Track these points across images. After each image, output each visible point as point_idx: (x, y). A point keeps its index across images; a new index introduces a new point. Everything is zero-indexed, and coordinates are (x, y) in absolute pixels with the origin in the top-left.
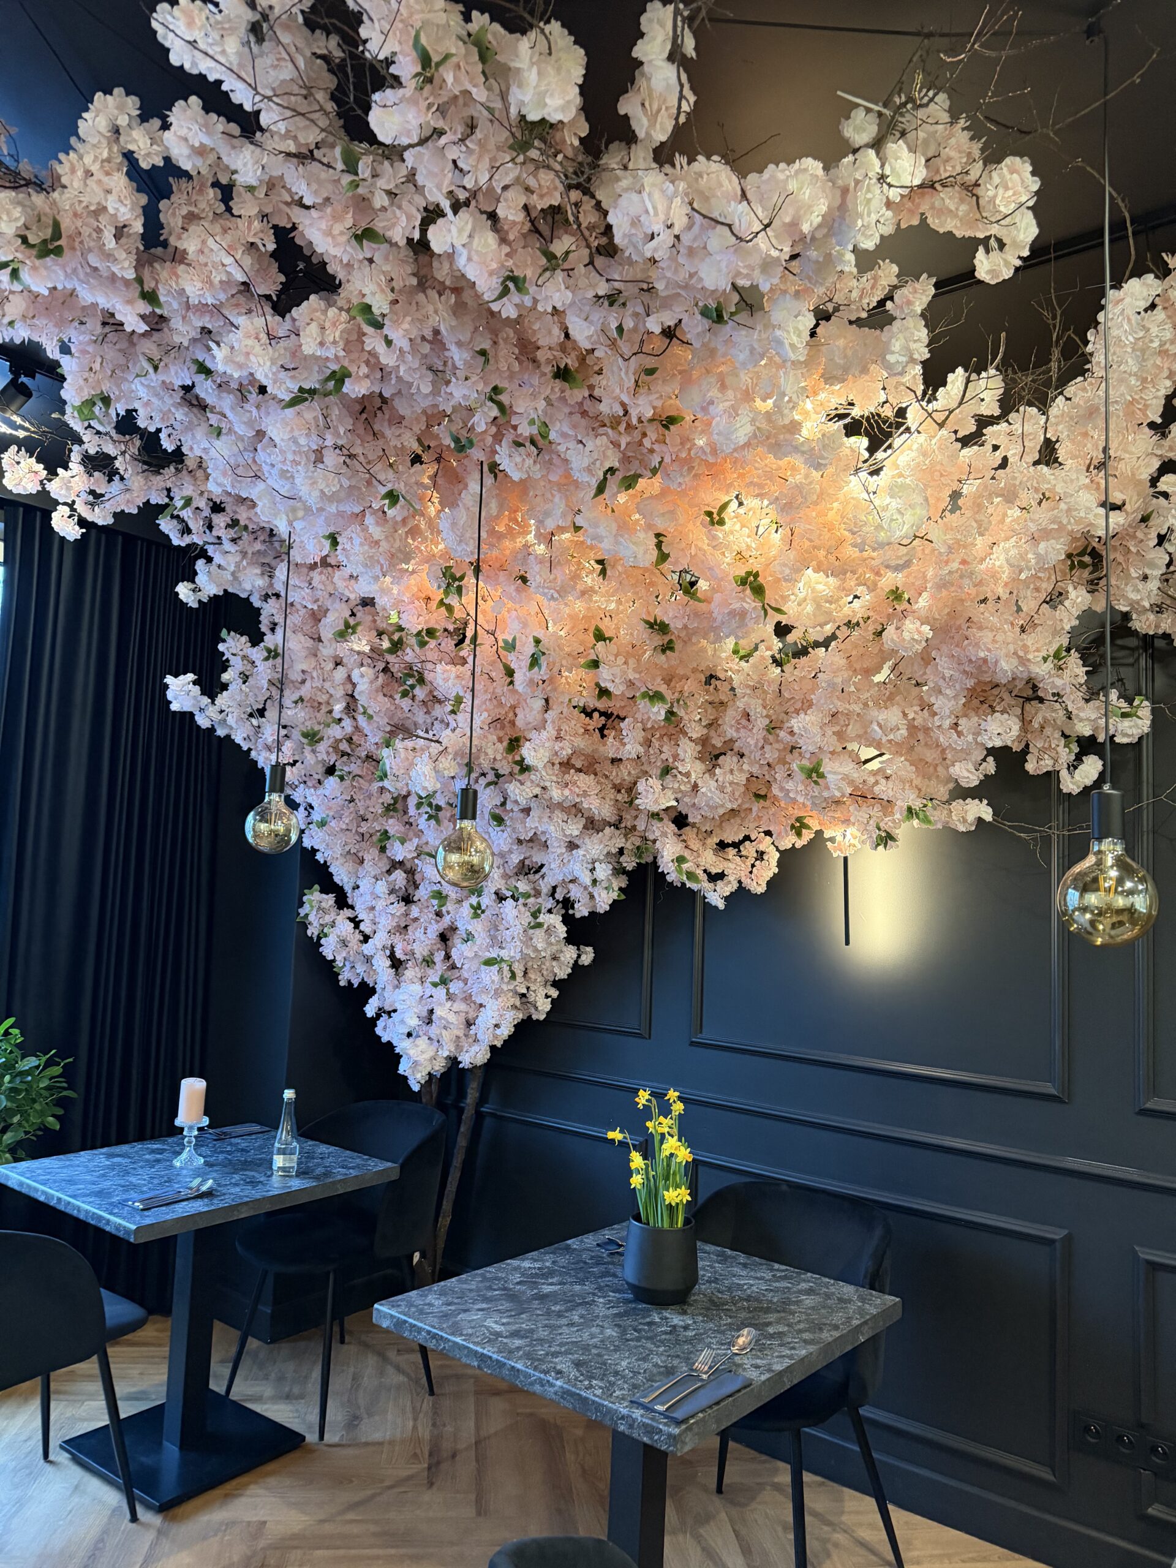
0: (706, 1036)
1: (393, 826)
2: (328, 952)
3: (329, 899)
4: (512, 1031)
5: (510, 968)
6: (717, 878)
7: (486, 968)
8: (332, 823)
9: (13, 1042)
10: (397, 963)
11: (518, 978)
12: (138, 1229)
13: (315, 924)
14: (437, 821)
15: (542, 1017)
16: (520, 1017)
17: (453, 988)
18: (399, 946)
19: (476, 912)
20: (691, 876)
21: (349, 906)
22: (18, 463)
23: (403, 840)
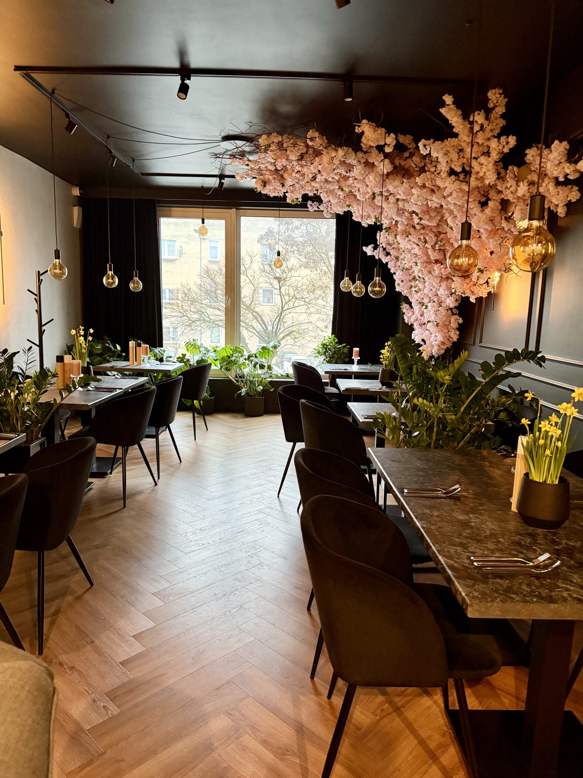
0: (482, 345)
2: (406, 321)
3: (408, 306)
4: (451, 345)
5: (437, 324)
6: (474, 293)
7: (428, 323)
8: (401, 284)
9: (335, 341)
10: (424, 324)
11: (439, 327)
12: (325, 371)
13: (406, 313)
14: (419, 281)
15: (456, 341)
16: (451, 340)
17: (431, 331)
18: (422, 319)
19: (427, 307)
20: (465, 293)
21: (412, 308)
22: (311, 205)
23: (415, 287)
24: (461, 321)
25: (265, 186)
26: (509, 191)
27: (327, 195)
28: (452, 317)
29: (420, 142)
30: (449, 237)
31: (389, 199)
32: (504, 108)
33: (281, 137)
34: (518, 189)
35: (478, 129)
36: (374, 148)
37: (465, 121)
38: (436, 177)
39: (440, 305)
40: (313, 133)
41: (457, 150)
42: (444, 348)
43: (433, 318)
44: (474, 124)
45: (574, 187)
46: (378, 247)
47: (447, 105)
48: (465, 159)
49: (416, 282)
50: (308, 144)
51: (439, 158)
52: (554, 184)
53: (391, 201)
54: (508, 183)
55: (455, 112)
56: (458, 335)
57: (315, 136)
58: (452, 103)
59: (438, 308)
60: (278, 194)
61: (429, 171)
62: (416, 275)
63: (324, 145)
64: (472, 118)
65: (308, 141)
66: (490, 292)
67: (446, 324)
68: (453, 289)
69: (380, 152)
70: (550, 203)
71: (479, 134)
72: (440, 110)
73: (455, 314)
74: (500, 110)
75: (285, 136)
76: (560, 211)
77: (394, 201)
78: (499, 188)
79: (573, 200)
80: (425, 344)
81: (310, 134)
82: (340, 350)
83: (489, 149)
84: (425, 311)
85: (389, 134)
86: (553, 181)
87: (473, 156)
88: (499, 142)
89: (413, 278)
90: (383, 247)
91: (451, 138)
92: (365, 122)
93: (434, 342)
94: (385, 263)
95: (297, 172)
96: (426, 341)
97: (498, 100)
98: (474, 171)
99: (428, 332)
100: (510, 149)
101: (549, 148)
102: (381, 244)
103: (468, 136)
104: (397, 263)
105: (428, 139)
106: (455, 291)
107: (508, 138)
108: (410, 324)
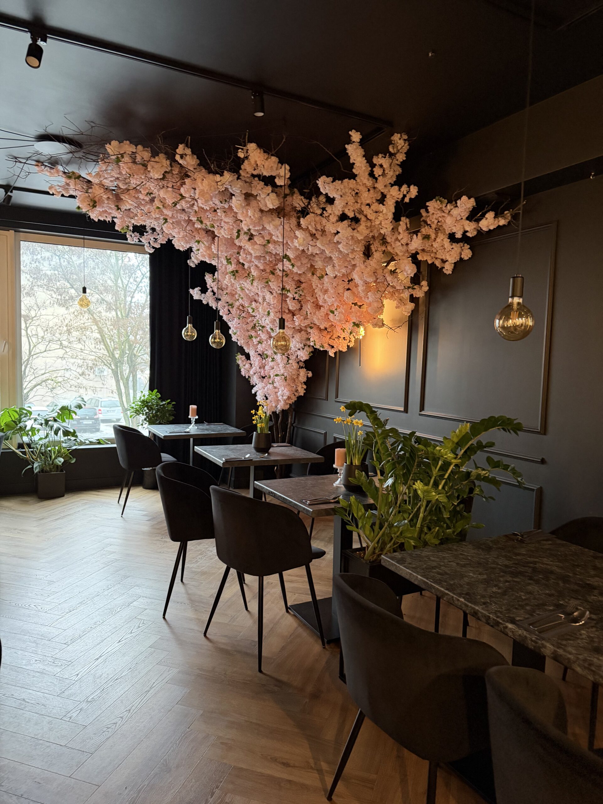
1: (253, 333)
2: (243, 373)
3: (244, 357)
4: (296, 399)
5: (285, 378)
6: (333, 347)
7: (276, 377)
8: (238, 333)
9: (158, 397)
10: (264, 378)
11: (287, 381)
12: (165, 436)
13: (241, 365)
14: (262, 331)
15: (302, 395)
16: (297, 394)
17: (275, 385)
18: (262, 372)
19: (273, 360)
20: (323, 347)
21: (250, 360)
22: (131, 235)
23: (256, 337)
24: (310, 375)
25: (94, 206)
26: (400, 244)
27: (173, 226)
28: (300, 370)
29: (319, 179)
30: (314, 287)
31: (253, 239)
32: (405, 155)
33: (135, 147)
34: (409, 242)
35: (380, 174)
36: (256, 179)
37: (367, 162)
38: (324, 221)
39: (288, 358)
40: (184, 149)
41: (354, 193)
42: (290, 402)
43: (282, 371)
44: (376, 167)
45: (466, 245)
46: (207, 291)
47: (354, 142)
48: (359, 204)
49: (259, 332)
50: (177, 161)
51: (336, 199)
52: (449, 240)
53: (258, 242)
54: (399, 234)
55: (361, 152)
56: (305, 390)
57: (187, 153)
58: (359, 140)
59: (288, 361)
60: (105, 219)
61: (314, 213)
62: (257, 325)
63: (196, 165)
64: (375, 160)
65: (178, 157)
66: (348, 346)
67: (295, 378)
68: (312, 341)
69: (266, 185)
70: (434, 259)
71: (380, 179)
72: (346, 146)
73: (302, 367)
74: (401, 157)
75: (140, 147)
76: (446, 268)
77: (262, 242)
78: (389, 240)
79: (466, 258)
80: (267, 399)
81: (181, 149)
82: (165, 408)
83: (384, 196)
84: (271, 364)
85: (282, 165)
86: (447, 236)
87: (368, 202)
88: (400, 190)
89: (252, 328)
90: (213, 291)
91: (350, 179)
92: (252, 146)
93: (281, 397)
94: (215, 309)
95: (148, 193)
96: (267, 396)
97: (403, 146)
98: (366, 218)
99: (271, 386)
100: (411, 199)
101: (452, 203)
102: (211, 287)
103: (368, 180)
104: (231, 310)
105: (328, 177)
106: (315, 344)
107: (409, 187)
108: (247, 377)
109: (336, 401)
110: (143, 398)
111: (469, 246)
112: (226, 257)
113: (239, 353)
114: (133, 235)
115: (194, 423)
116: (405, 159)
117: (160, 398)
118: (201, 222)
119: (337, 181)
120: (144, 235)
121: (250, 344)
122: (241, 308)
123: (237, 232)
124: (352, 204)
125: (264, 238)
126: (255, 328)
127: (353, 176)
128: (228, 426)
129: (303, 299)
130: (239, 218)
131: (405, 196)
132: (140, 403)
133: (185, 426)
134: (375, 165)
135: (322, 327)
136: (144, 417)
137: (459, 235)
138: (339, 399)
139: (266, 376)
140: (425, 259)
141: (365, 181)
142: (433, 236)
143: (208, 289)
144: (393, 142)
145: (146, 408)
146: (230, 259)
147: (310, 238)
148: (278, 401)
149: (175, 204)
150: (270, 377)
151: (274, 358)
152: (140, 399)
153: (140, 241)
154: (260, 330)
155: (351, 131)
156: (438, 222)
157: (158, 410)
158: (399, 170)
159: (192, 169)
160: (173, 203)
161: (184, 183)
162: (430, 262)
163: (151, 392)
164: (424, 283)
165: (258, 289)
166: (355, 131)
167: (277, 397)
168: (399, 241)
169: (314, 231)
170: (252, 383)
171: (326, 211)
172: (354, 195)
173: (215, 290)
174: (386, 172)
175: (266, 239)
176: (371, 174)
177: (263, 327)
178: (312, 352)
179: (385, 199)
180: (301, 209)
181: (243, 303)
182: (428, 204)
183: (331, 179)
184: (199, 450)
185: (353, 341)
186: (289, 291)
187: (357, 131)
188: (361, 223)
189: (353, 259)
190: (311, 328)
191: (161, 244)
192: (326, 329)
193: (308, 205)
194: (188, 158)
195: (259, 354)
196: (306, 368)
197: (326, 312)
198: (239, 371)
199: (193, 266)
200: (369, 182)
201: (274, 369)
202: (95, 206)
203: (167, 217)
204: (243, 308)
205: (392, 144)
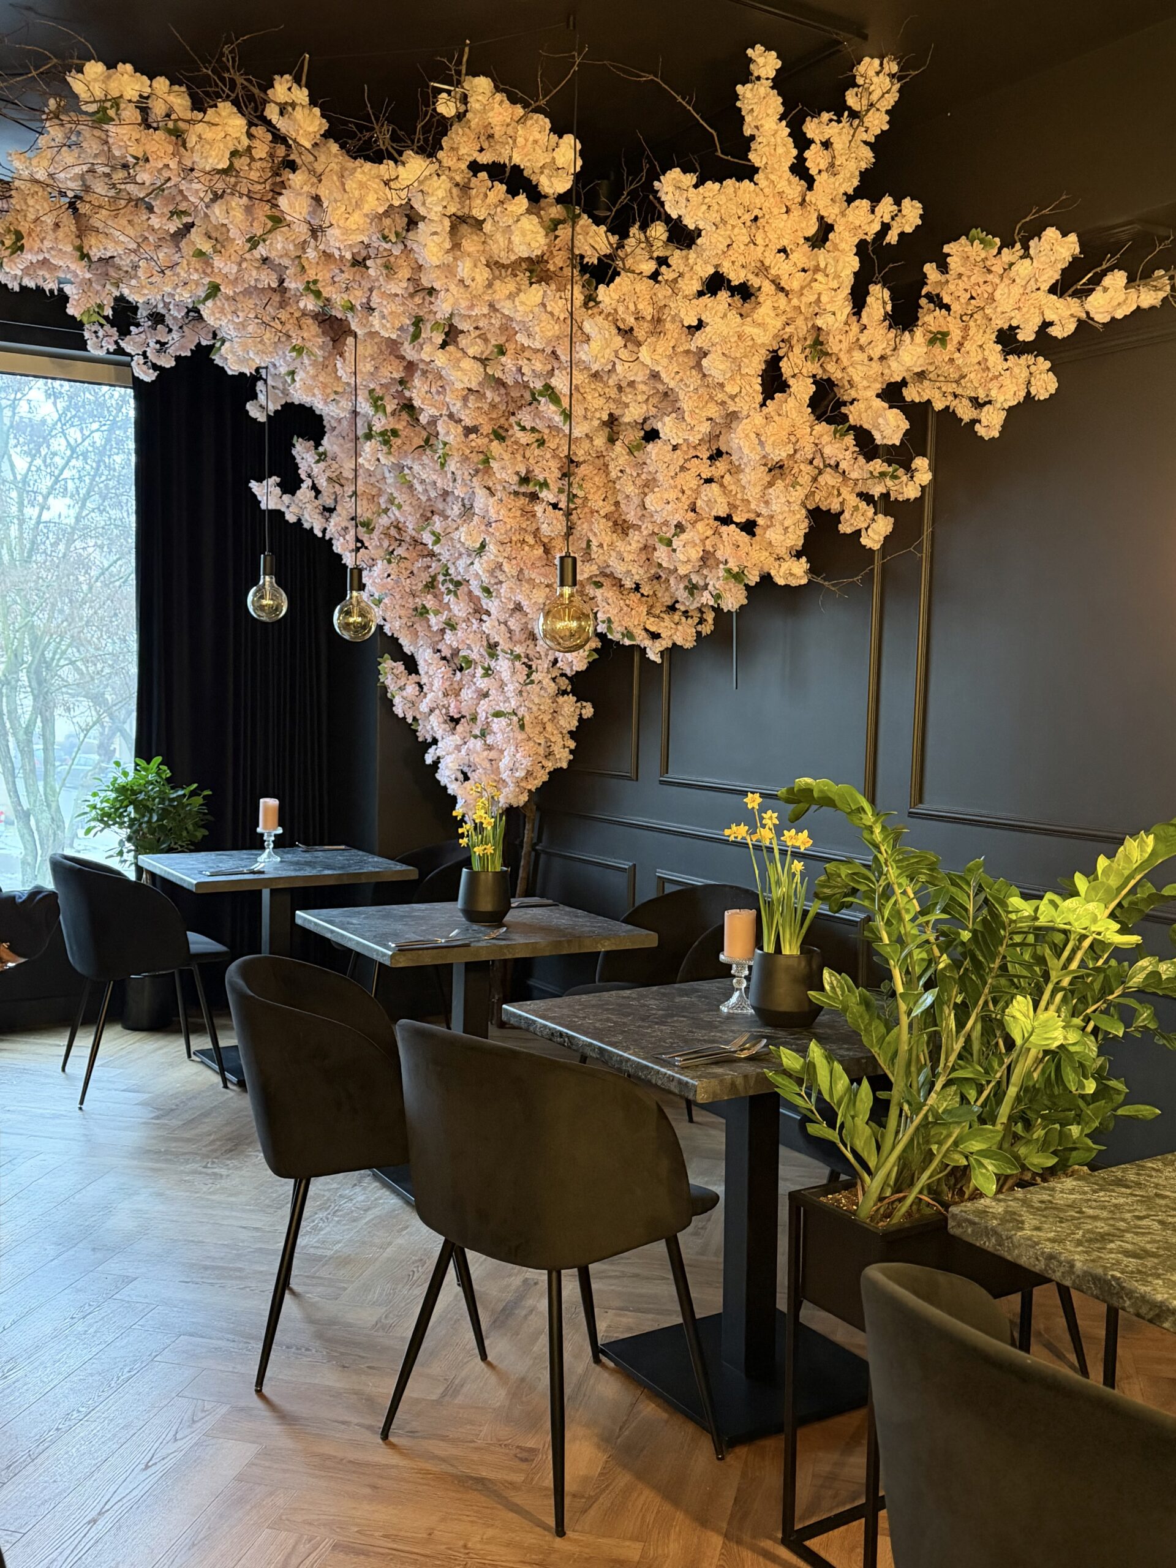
0: (671, 776)
1: (429, 602)
2: (399, 710)
3: (400, 667)
4: (546, 778)
5: (520, 720)
6: (655, 636)
7: (495, 720)
8: (386, 601)
9: (164, 776)
10: (455, 721)
11: (526, 728)
12: (198, 884)
13: (392, 687)
14: (456, 595)
15: (565, 765)
16: (550, 766)
17: (490, 740)
18: (452, 705)
19: (488, 672)
20: (629, 635)
21: (417, 673)
22: (96, 332)
23: (437, 613)
24: (588, 711)
25: (18, 248)
26: (863, 357)
27: (233, 306)
28: (561, 699)
29: (662, 178)
30: (614, 474)
31: (456, 343)
32: (887, 118)
33: (149, 82)
34: (889, 353)
35: (823, 166)
36: (483, 175)
37: (790, 135)
38: (663, 292)
39: (530, 667)
40: (289, 89)
41: (748, 217)
42: (529, 787)
43: (513, 703)
44: (813, 146)
45: (1041, 359)
46: (300, 488)
47: (758, 78)
48: (760, 249)
49: (446, 599)
50: (268, 123)
51: (703, 233)
52: (1000, 347)
53: (471, 352)
54: (862, 331)
55: (775, 104)
56: (571, 752)
57: (298, 101)
58: (772, 74)
59: (528, 676)
60: (41, 283)
61: (633, 272)
62: (441, 578)
63: (318, 137)
64: (812, 128)
65: (272, 113)
66: (699, 633)
67: (545, 720)
68: (603, 622)
69: (513, 192)
70: (950, 398)
71: (820, 181)
72: (739, 88)
73: (564, 693)
74: (877, 122)
75: (161, 83)
76: (984, 422)
77: (482, 353)
78: (833, 345)
79: (1043, 396)
80: (466, 778)
81: (283, 89)
82: (182, 806)
83: (825, 229)
84: (482, 683)
85: (560, 137)
86: (994, 337)
87: (785, 242)
88: (873, 212)
89: (426, 586)
90: (314, 487)
91: (740, 179)
92: (480, 86)
93: (508, 772)
94: (320, 535)
95: (172, 213)
96: (466, 769)
97: (888, 92)
98: (773, 287)
99: (479, 743)
100: (902, 235)
101: (1013, 247)
102: (309, 476)
103: (790, 182)
104: (365, 538)
105: (685, 172)
106: (609, 628)
107: (898, 203)
108: (410, 720)
109: (662, 782)
110: (122, 781)
111: (1048, 364)
112: (371, 391)
113: (386, 656)
114: (101, 334)
115: (272, 846)
116: (886, 127)
117: (168, 780)
118: (318, 294)
119: (709, 184)
120: (129, 333)
121: (419, 629)
122: (393, 532)
123: (413, 324)
124: (742, 247)
125: (486, 340)
126: (433, 587)
127: (748, 172)
128: (361, 853)
129: (576, 508)
130: (426, 282)
131: (886, 228)
132: (114, 795)
133: (244, 854)
134: (812, 141)
135: (629, 584)
136: (125, 832)
137: (1026, 335)
138: (673, 776)
139: (463, 717)
140: (925, 399)
141: (782, 185)
142: (956, 335)
143: (302, 481)
144: (860, 81)
145: (131, 809)
146: (382, 399)
147: (619, 341)
148: (500, 783)
149: (254, 242)
150: (474, 719)
151: (489, 668)
152: (113, 784)
153: (120, 351)
154: (449, 592)
155: (753, 48)
156: (972, 298)
157: (164, 814)
158: (867, 157)
159: (308, 145)
160: (249, 240)
161: (283, 184)
162: (938, 406)
163: (143, 763)
164: (921, 463)
165: (455, 480)
166: (763, 48)
167: (497, 771)
168: (861, 348)
169: (631, 321)
170: (424, 734)
171: (669, 266)
172: (748, 223)
173: (322, 483)
174: (837, 163)
175: (493, 342)
176: (799, 169)
177: (458, 584)
178: (596, 650)
179: (831, 236)
180: (596, 262)
181: (402, 520)
182: (946, 249)
183: (691, 179)
184: (310, 921)
185: (710, 621)
186: (544, 485)
187: (768, 48)
188: (761, 299)
189: (733, 397)
190: (598, 585)
191: (178, 358)
192: (637, 588)
193: (617, 249)
194: (299, 114)
195: (444, 658)
196: (574, 692)
197: (643, 541)
198: (390, 704)
199: (262, 418)
200: (794, 187)
201: (491, 698)
202: (21, 248)
203: (218, 281)
204: (399, 534)
205: (855, 85)
